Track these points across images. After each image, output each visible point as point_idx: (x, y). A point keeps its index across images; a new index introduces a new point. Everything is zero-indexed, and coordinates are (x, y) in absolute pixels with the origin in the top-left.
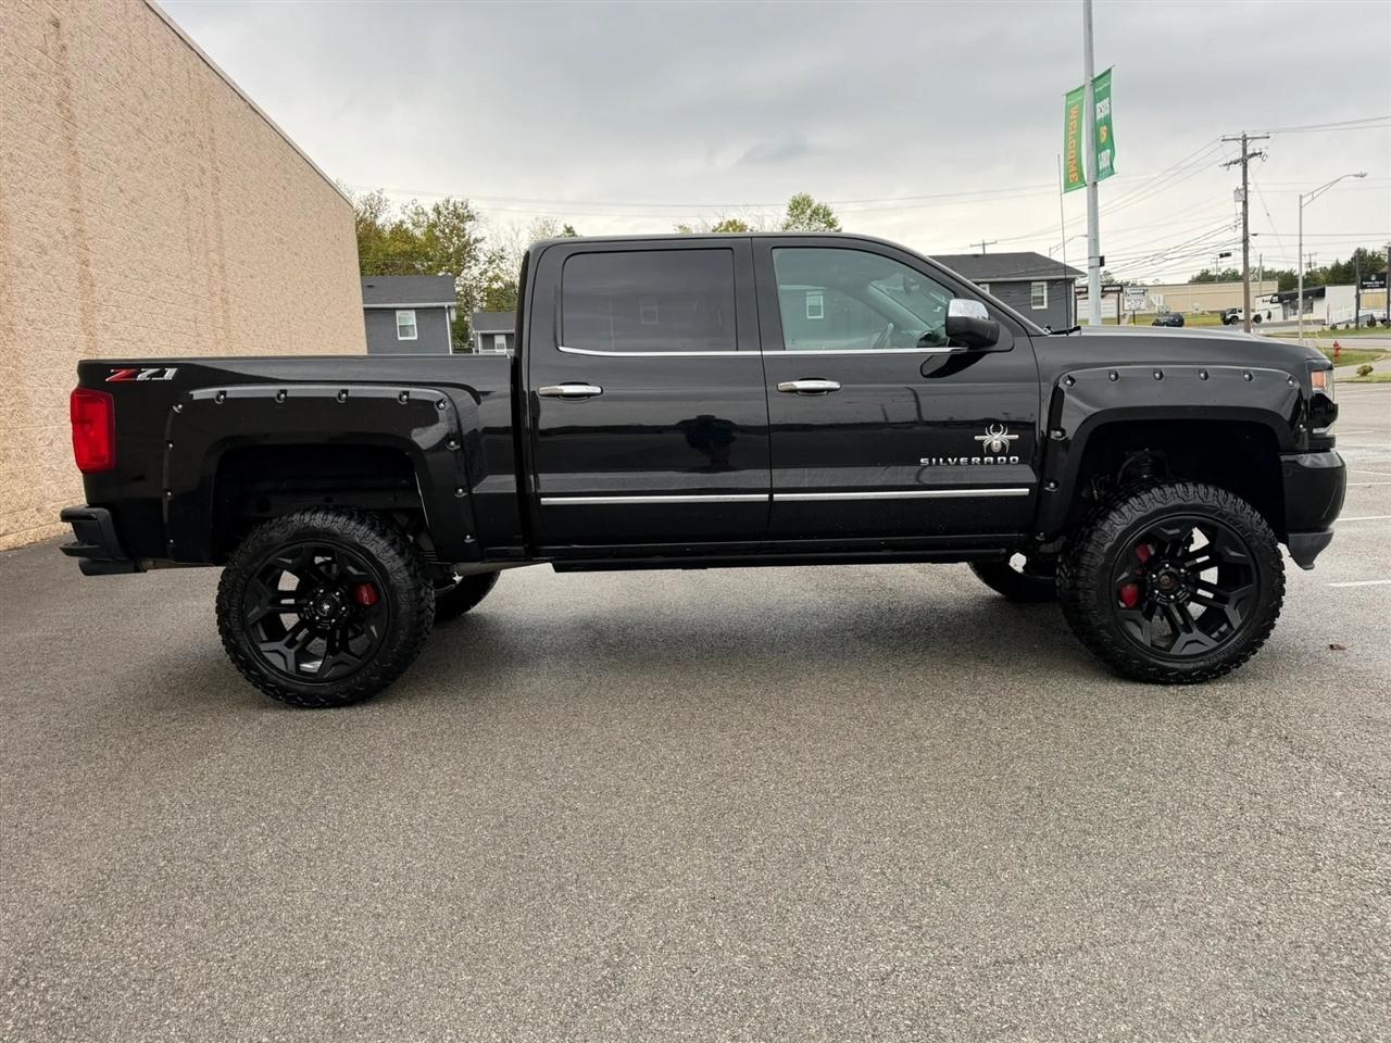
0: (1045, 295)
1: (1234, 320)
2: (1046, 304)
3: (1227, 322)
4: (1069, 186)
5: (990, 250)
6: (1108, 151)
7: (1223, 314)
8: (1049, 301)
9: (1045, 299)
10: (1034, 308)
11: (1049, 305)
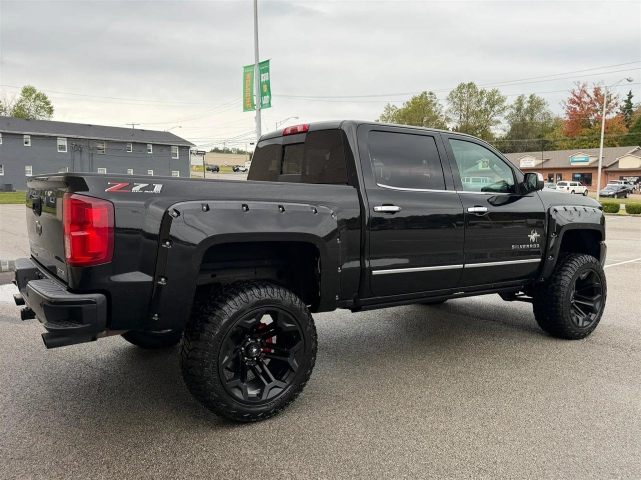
0: (178, 152)
1: (237, 170)
2: (178, 157)
3: (235, 171)
4: (246, 109)
5: (136, 127)
6: (268, 96)
7: (234, 168)
8: (179, 156)
9: (178, 155)
10: (173, 158)
11: (179, 157)
